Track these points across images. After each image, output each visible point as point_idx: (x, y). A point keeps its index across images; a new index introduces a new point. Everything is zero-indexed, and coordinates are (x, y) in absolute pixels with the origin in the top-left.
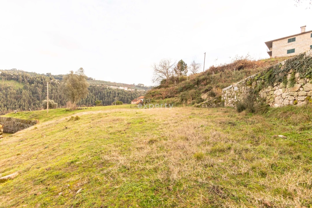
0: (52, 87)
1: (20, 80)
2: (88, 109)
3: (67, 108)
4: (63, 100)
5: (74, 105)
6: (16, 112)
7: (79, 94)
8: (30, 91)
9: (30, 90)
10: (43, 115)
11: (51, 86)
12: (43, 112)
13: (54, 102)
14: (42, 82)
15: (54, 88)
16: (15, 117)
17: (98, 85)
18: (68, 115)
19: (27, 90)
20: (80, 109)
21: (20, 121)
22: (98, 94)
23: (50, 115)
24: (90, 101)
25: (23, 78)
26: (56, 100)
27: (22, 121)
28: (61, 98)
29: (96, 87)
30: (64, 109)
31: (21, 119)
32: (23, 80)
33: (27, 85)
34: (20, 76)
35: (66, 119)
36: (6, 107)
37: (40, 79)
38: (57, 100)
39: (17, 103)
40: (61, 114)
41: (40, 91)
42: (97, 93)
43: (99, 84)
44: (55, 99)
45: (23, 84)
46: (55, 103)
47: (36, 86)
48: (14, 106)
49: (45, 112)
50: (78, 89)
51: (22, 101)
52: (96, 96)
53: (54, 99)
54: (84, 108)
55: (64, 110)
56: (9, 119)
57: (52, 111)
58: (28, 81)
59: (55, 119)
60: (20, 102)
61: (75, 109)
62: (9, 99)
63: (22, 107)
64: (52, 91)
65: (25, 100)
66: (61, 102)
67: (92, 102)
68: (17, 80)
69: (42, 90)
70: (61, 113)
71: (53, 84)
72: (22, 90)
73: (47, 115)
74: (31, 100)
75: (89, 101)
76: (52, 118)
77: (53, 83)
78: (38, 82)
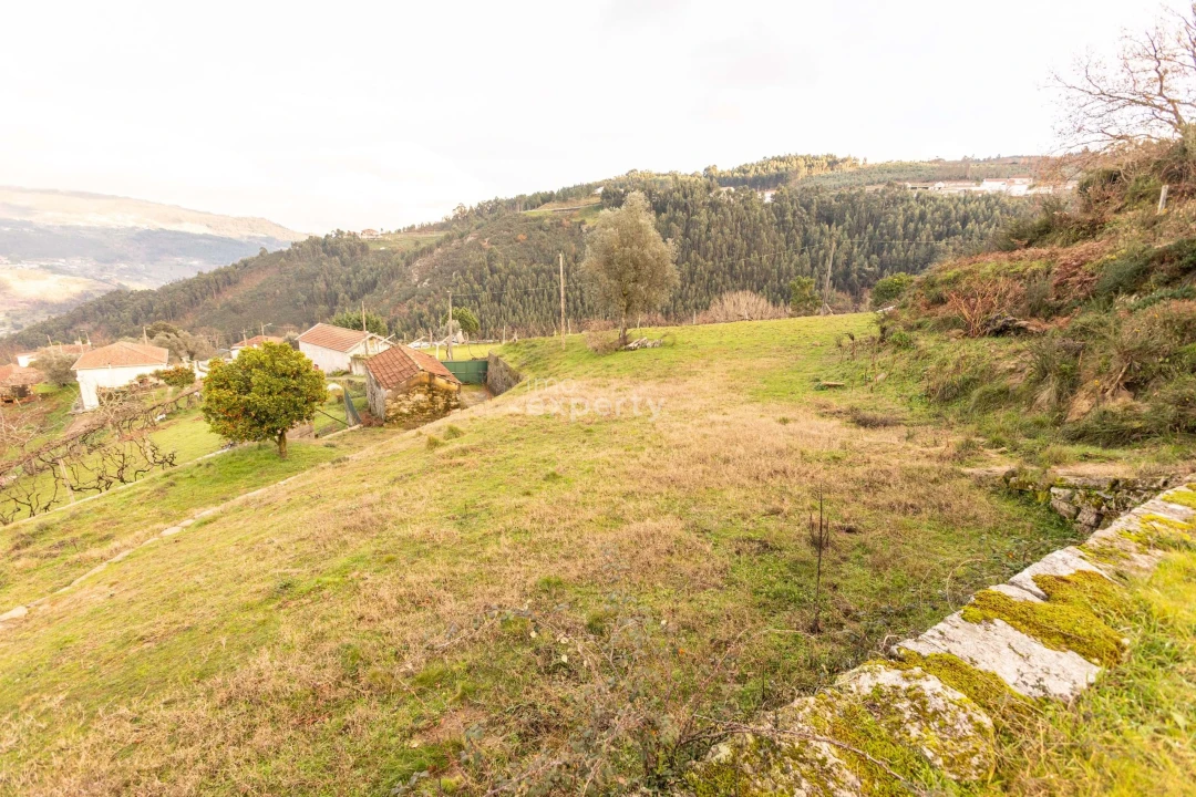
0: (709, 217)
11: (708, 213)
15: (715, 219)
27: (510, 372)
29: (862, 198)
31: (510, 364)
42: (863, 224)
43: (874, 183)
52: (854, 236)
56: (497, 361)
71: (713, 207)
77: (715, 202)
78: (676, 206)
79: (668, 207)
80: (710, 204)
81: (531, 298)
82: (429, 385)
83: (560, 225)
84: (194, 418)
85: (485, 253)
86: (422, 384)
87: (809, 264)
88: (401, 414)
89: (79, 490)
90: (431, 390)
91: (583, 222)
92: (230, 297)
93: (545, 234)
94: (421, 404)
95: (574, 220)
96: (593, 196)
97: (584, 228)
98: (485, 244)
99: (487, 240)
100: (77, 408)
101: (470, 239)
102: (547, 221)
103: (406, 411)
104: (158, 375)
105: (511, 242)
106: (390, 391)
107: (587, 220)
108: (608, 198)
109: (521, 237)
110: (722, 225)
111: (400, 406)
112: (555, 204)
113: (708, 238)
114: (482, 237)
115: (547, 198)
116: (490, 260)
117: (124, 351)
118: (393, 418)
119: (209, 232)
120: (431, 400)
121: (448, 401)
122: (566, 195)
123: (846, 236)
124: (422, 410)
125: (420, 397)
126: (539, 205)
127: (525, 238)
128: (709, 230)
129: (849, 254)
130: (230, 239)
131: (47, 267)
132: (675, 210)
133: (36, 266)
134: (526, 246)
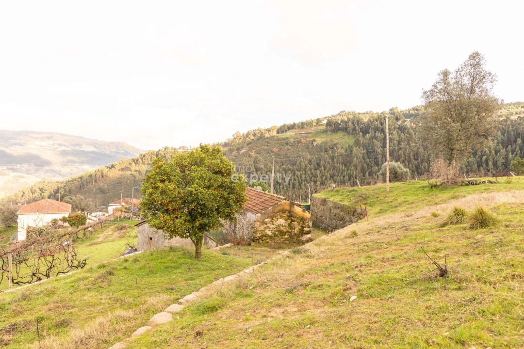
0: (399, 136)
1: (349, 130)
2: (498, 183)
3: (433, 181)
4: (422, 162)
5: (452, 171)
6: (334, 188)
7: (468, 138)
8: (364, 149)
9: (364, 146)
10: (378, 196)
11: (398, 133)
12: (380, 188)
13: (403, 167)
14: (382, 128)
15: (403, 137)
16: (332, 199)
17: (514, 117)
18: (438, 200)
19: (359, 148)
20: (470, 184)
21: (338, 208)
22: (515, 141)
23: (392, 198)
24: (490, 163)
25: (354, 125)
26: (407, 164)
27: (342, 208)
28: (417, 159)
29: (509, 123)
30: (425, 183)
31: (341, 203)
32: (354, 129)
33: (359, 137)
34: (350, 122)
35: (435, 216)
36: (333, 179)
37: (379, 123)
38: (409, 164)
39: (345, 172)
40: (417, 195)
41: (379, 146)
42: (513, 139)
43: (516, 113)
44: (406, 161)
45: (353, 136)
46: (405, 170)
47: (372, 138)
48: (342, 178)
49: (382, 190)
50: (463, 121)
51: (353, 167)
52: (507, 147)
53: (403, 162)
54: (486, 179)
55: (425, 185)
56: (324, 202)
57: (397, 188)
58: (361, 129)
59: (404, 208)
60: (351, 170)
61: (455, 184)
62: (336, 165)
63: (353, 180)
64: (401, 145)
65: (356, 166)
66: (417, 168)
67: (495, 164)
68: (345, 130)
69: (382, 145)
70: (418, 192)
71: (402, 129)
72: (352, 147)
73: (386, 197)
74: (365, 165)
75: (487, 164)
76: (396, 207)
77: (402, 127)
78: (376, 129)
79: (370, 130)
80: (399, 128)
81: (281, 186)
82: (290, 212)
83: (299, 142)
84: (88, 244)
85: (252, 160)
86: (283, 211)
87: (476, 165)
88: (266, 236)
89: (17, 283)
90: (290, 217)
91: (314, 141)
92: (102, 184)
93: (290, 147)
94: (282, 228)
95: (308, 139)
96: (319, 125)
97: (315, 144)
98: (253, 154)
99: (254, 151)
100: (13, 239)
101: (243, 151)
102: (292, 140)
103: (269, 233)
104: (64, 220)
105: (269, 153)
106: (259, 214)
107: (317, 139)
108: (330, 126)
109: (275, 149)
110: (408, 141)
111: (265, 228)
112: (296, 130)
113: (400, 149)
114: (250, 150)
115: (291, 127)
116: (255, 162)
117: (47, 204)
118: (260, 238)
119: (95, 150)
120: (290, 225)
121: (302, 227)
122: (302, 126)
123: (501, 147)
124: (282, 233)
125: (281, 221)
126: (286, 131)
127: (277, 150)
128: (399, 144)
129: (506, 158)
130: (105, 153)
131: (11, 169)
132: (375, 132)
133: (5, 168)
134: (278, 155)
